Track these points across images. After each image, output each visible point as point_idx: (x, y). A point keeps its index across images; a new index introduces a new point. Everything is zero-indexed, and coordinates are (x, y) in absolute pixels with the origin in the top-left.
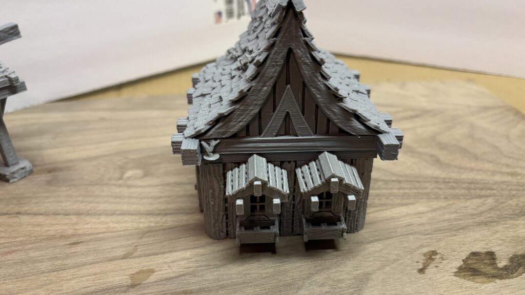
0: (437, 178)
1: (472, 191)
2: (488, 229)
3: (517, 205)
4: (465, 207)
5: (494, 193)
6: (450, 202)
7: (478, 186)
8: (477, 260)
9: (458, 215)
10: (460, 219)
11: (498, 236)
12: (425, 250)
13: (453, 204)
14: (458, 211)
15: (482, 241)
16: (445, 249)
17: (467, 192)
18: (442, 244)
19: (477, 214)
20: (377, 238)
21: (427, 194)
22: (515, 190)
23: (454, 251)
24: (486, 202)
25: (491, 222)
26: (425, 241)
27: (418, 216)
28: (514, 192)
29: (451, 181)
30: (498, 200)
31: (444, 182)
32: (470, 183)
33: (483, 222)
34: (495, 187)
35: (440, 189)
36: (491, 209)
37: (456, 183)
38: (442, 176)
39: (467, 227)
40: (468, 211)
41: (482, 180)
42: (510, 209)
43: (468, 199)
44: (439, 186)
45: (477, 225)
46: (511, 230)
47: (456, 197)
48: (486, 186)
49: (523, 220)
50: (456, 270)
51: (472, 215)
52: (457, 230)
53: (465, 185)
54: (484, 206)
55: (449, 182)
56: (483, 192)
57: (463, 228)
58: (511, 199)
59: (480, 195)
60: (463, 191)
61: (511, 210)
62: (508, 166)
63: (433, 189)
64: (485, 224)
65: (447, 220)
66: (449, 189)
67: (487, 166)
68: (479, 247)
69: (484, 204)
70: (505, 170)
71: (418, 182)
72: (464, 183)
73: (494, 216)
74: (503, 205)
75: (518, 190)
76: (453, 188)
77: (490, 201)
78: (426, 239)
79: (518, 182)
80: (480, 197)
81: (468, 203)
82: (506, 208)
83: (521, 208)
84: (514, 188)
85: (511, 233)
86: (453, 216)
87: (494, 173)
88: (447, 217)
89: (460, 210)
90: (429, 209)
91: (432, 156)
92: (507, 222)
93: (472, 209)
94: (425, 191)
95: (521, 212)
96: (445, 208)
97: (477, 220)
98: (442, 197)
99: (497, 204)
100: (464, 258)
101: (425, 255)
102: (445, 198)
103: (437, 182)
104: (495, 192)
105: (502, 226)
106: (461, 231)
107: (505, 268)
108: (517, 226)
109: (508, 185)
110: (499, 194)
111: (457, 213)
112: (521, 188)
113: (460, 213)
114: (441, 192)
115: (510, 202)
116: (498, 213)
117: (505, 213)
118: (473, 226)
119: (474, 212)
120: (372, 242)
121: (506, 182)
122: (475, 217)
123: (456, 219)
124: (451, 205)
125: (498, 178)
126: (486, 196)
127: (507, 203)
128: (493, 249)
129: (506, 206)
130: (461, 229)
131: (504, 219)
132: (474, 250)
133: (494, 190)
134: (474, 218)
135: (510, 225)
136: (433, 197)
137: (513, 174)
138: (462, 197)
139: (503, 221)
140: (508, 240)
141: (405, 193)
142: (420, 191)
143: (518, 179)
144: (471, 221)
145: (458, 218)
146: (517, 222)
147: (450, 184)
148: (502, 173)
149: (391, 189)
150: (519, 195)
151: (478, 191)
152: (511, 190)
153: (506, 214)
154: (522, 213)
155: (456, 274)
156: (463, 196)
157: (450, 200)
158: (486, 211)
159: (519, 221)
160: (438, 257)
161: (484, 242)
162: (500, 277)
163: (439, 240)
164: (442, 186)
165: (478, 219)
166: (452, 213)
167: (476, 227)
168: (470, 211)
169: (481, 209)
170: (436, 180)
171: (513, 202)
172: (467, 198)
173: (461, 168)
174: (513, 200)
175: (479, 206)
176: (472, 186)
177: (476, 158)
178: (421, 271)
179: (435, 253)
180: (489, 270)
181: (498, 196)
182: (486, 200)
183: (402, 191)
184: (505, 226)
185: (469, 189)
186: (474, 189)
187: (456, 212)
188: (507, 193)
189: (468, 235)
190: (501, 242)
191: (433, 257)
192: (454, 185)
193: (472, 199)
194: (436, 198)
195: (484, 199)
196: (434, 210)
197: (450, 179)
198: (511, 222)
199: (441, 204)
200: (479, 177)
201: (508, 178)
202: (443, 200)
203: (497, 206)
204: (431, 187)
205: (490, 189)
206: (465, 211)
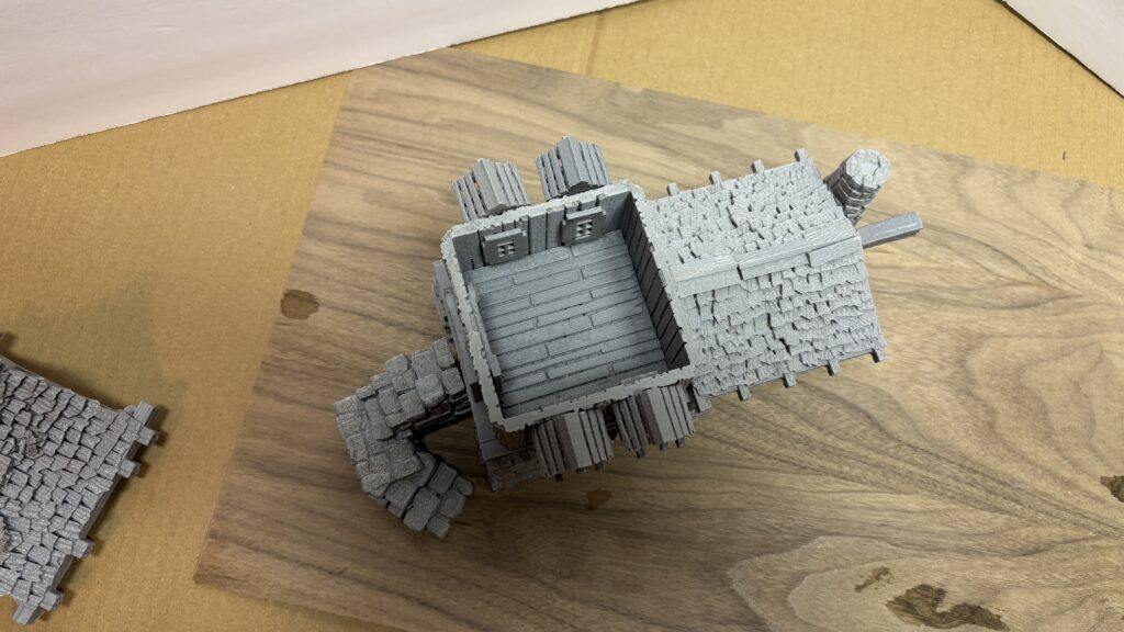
0: (967, 458)
1: (992, 497)
2: (965, 560)
3: (1026, 538)
4: (964, 520)
5: (1015, 509)
6: (953, 506)
7: (1006, 490)
8: (922, 594)
9: (948, 529)
10: (943, 536)
11: (967, 574)
12: (878, 564)
13: (954, 510)
14: (951, 524)
15: (946, 573)
16: (900, 570)
17: (984, 495)
18: (902, 562)
19: (968, 535)
20: (840, 531)
21: (935, 483)
22: (1046, 513)
23: (907, 576)
24: (995, 521)
25: (976, 552)
26: (886, 553)
27: (902, 514)
28: (1041, 516)
29: (981, 470)
30: (1011, 521)
31: (971, 469)
32: (1001, 482)
33: (966, 549)
34: (1024, 499)
35: (957, 479)
36: (991, 533)
37: (984, 475)
38: (975, 457)
39: (944, 549)
40: (963, 527)
41: (1019, 482)
42: (1014, 541)
43: (977, 508)
44: (959, 474)
45: (957, 551)
46: (988, 571)
47: (965, 499)
48: (1016, 495)
49: (1013, 561)
50: (891, 599)
51: (962, 534)
53: (990, 484)
54: (986, 526)
55: (976, 472)
56: (1004, 504)
57: (938, 550)
58: (1028, 526)
60: (983, 493)
61: (1012, 543)
62: (1075, 465)
63: (949, 477)
64: (967, 552)
66: (968, 483)
67: (1047, 457)
68: (934, 581)
69: (990, 523)
70: (1066, 473)
71: (938, 457)
72: (993, 479)
73: (987, 544)
74: (1009, 532)
75: (1049, 514)
76: (973, 484)
77: (1001, 520)
78: (889, 551)
79: (1061, 501)
80: (995, 509)
81: (971, 516)
83: (1026, 543)
84: (1048, 508)
85: (984, 574)
86: (941, 528)
87: (1046, 473)
88: (933, 527)
89: (956, 522)
90: (921, 508)
91: (991, 412)
92: (994, 558)
93: (970, 526)
94: (937, 477)
95: (1022, 549)
96: (938, 512)
97: (962, 543)
98: (950, 494)
99: (1004, 528)
100: (910, 588)
101: (875, 570)
102: (952, 498)
103: (961, 466)
104: (1019, 507)
105: (983, 562)
106: (933, 553)
107: (942, 615)
108: (1001, 567)
109: (1044, 502)
110: (1020, 513)
111: (949, 526)
112: (1055, 512)
113: (953, 527)
114: (953, 485)
116: (995, 541)
117: (1004, 545)
118: (952, 551)
119: (969, 531)
120: (831, 534)
121: (1046, 495)
122: (963, 538)
123: (941, 535)
124: (950, 510)
125: (1042, 485)
126: (1002, 511)
127: (1017, 531)
129: (1011, 535)
130: (935, 550)
131: (993, 553)
132: (929, 582)
133: (1019, 503)
134: (961, 540)
135: (991, 564)
136: (940, 490)
137: (1067, 484)
138: (972, 503)
139: (990, 555)
140: (972, 583)
141: (910, 472)
142: (931, 475)
143: (1066, 495)
144: (955, 542)
145: (943, 533)
146: (1004, 562)
147: (974, 476)
148: (1055, 477)
149: (898, 459)
150: (1044, 523)
151: (999, 499)
152: (1041, 511)
154: (1022, 552)
155: (889, 605)
156: (976, 501)
157: (955, 503)
158: (983, 534)
159: (1008, 562)
160: (887, 577)
161: (945, 576)
162: (928, 622)
163: (901, 557)
165: (966, 542)
166: (943, 524)
167: (954, 553)
168: (966, 528)
169: (981, 529)
170: (964, 463)
171: (1024, 532)
172: (978, 506)
173: (1011, 450)
174: (1029, 528)
175: (981, 524)
176: (999, 488)
177: (1047, 436)
178: (859, 588)
179: (886, 571)
180: (925, 611)
181: (1016, 515)
182: (996, 518)
183: (909, 467)
184: (987, 563)
186: (997, 494)
187: (948, 524)
188: (1032, 514)
189: (936, 560)
190: (965, 582)
191: (882, 576)
192: (978, 478)
193: (983, 509)
194: (941, 494)
195: (996, 514)
196: (924, 513)
197: (981, 466)
198: (998, 559)
199: (939, 505)
200: (1020, 475)
201: (1055, 491)
202: (948, 500)
203: (1002, 531)
204: (948, 473)
205: (1016, 501)
206: (959, 527)
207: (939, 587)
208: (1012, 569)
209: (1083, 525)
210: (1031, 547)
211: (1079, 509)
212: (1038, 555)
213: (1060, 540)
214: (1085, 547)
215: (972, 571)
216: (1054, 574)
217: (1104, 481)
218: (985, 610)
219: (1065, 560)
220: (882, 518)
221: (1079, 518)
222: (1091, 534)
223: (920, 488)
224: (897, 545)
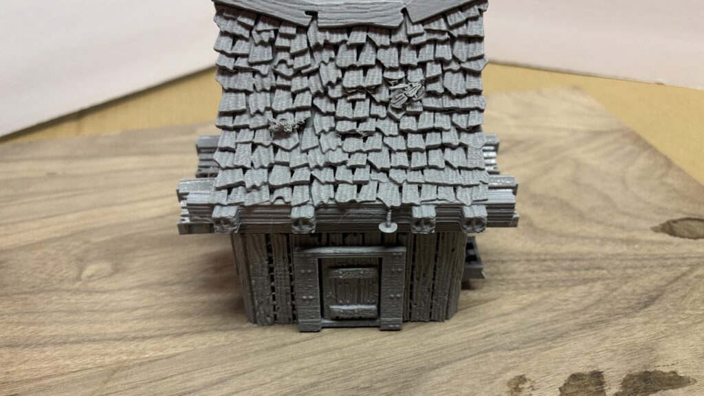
0: (529, 254)
1: (575, 273)
2: (595, 334)
3: (633, 292)
4: (565, 300)
5: (603, 274)
6: (546, 293)
7: (583, 263)
8: (579, 386)
9: (555, 314)
10: (557, 321)
11: (607, 345)
12: (510, 375)
13: (550, 295)
14: (555, 308)
15: (586, 354)
16: (536, 371)
17: (567, 274)
19: (580, 311)
20: (444, 360)
22: (631, 267)
23: (547, 374)
24: (593, 290)
25: (598, 322)
26: (509, 361)
28: (630, 271)
29: (548, 257)
30: (608, 285)
31: (539, 260)
32: (573, 260)
33: (587, 324)
34: (604, 264)
35: (532, 272)
36: (599, 301)
37: (554, 260)
38: (536, 251)
39: (566, 333)
40: (569, 306)
41: (589, 253)
42: (625, 299)
43: (569, 286)
44: (532, 267)
45: (580, 329)
46: (625, 334)
47: (553, 284)
48: (593, 264)
49: (641, 316)
51: (574, 312)
52: (553, 339)
53: (565, 264)
54: (590, 297)
55: (545, 260)
56: (590, 274)
57: (561, 336)
58: (626, 283)
59: (585, 279)
60: (563, 274)
61: (625, 301)
62: (621, 227)
63: (524, 272)
65: (539, 324)
66: (544, 271)
67: (595, 230)
68: (582, 366)
69: (590, 294)
70: (620, 235)
71: (502, 262)
72: (564, 260)
73: (603, 312)
74: (614, 293)
75: (635, 267)
76: (550, 270)
77: (598, 287)
78: (512, 356)
79: (636, 255)
80: (585, 281)
81: (569, 294)
82: (619, 298)
83: (638, 297)
84: (629, 264)
85: (624, 339)
86: (549, 315)
87: (604, 240)
88: (540, 318)
89: (559, 305)
90: (516, 306)
92: (620, 320)
93: (574, 302)
94: (513, 276)
95: (639, 303)
96: (537, 303)
97: (580, 320)
98: (535, 285)
99: (607, 292)
100: (561, 385)
101: (509, 384)
102: (539, 287)
103: (528, 260)
104: (604, 272)
105: (612, 329)
106: (559, 340)
108: (633, 326)
109: (622, 260)
110: (609, 276)
111: (555, 311)
112: (639, 264)
113: (559, 310)
114: (533, 277)
115: (625, 288)
116: (608, 306)
117: (619, 306)
118: (575, 330)
119: (577, 307)
120: (437, 367)
121: (619, 255)
122: (577, 315)
123: (552, 322)
124: (546, 297)
125: (609, 249)
126: (593, 280)
127: (620, 290)
128: (601, 368)
129: (619, 295)
130: (558, 337)
131: (616, 317)
132: (576, 370)
133: (603, 269)
134: (576, 318)
135: (623, 326)
136: (523, 285)
137: (629, 242)
138: (561, 284)
139: (616, 319)
142: (506, 277)
143: (636, 249)
144: (572, 322)
145: (554, 319)
146: (633, 321)
147: (547, 263)
148: (615, 241)
150: (637, 275)
151: (583, 272)
152: (626, 268)
153: (619, 308)
154: (641, 305)
156: (564, 281)
157: (546, 290)
158: (592, 305)
159: (635, 319)
160: (527, 385)
161: (589, 357)
163: (529, 357)
164: (535, 267)
165: (582, 319)
166: (548, 311)
167: (579, 332)
168: (572, 306)
169: (586, 302)
171: (627, 288)
172: (569, 284)
173: (561, 235)
174: (628, 284)
175: (584, 297)
176: (576, 264)
177: (581, 217)
179: (522, 379)
181: (608, 278)
182: (592, 287)
184: (617, 327)
185: (570, 269)
186: (577, 270)
187: (552, 310)
188: (619, 273)
189: (567, 346)
190: (612, 354)
191: (520, 386)
192: (551, 264)
193: (575, 285)
194: (527, 288)
195: (590, 284)
196: (523, 309)
197: (546, 254)
198: (624, 320)
199: (533, 297)
200: (585, 249)
201: (623, 249)
202: (536, 290)
203: (606, 295)
204: (520, 269)
205: (599, 268)
206: (565, 307)
207: (591, 370)
208: (646, 323)
209: (672, 265)
210: (645, 299)
211: (657, 255)
212: (657, 301)
213: (664, 283)
214: (690, 281)
215: (608, 341)
216: (686, 312)
217: (655, 230)
218: (655, 372)
219: (684, 296)
220: (484, 330)
221: (663, 261)
222: (684, 269)
223: (505, 290)
224: (517, 348)
